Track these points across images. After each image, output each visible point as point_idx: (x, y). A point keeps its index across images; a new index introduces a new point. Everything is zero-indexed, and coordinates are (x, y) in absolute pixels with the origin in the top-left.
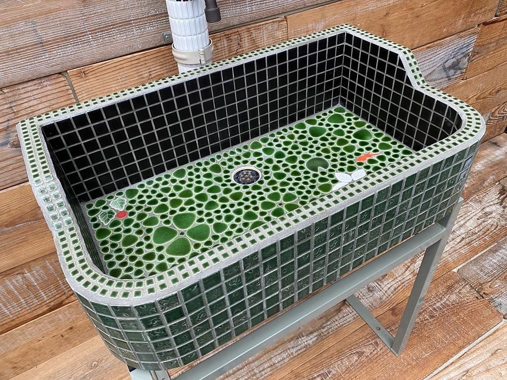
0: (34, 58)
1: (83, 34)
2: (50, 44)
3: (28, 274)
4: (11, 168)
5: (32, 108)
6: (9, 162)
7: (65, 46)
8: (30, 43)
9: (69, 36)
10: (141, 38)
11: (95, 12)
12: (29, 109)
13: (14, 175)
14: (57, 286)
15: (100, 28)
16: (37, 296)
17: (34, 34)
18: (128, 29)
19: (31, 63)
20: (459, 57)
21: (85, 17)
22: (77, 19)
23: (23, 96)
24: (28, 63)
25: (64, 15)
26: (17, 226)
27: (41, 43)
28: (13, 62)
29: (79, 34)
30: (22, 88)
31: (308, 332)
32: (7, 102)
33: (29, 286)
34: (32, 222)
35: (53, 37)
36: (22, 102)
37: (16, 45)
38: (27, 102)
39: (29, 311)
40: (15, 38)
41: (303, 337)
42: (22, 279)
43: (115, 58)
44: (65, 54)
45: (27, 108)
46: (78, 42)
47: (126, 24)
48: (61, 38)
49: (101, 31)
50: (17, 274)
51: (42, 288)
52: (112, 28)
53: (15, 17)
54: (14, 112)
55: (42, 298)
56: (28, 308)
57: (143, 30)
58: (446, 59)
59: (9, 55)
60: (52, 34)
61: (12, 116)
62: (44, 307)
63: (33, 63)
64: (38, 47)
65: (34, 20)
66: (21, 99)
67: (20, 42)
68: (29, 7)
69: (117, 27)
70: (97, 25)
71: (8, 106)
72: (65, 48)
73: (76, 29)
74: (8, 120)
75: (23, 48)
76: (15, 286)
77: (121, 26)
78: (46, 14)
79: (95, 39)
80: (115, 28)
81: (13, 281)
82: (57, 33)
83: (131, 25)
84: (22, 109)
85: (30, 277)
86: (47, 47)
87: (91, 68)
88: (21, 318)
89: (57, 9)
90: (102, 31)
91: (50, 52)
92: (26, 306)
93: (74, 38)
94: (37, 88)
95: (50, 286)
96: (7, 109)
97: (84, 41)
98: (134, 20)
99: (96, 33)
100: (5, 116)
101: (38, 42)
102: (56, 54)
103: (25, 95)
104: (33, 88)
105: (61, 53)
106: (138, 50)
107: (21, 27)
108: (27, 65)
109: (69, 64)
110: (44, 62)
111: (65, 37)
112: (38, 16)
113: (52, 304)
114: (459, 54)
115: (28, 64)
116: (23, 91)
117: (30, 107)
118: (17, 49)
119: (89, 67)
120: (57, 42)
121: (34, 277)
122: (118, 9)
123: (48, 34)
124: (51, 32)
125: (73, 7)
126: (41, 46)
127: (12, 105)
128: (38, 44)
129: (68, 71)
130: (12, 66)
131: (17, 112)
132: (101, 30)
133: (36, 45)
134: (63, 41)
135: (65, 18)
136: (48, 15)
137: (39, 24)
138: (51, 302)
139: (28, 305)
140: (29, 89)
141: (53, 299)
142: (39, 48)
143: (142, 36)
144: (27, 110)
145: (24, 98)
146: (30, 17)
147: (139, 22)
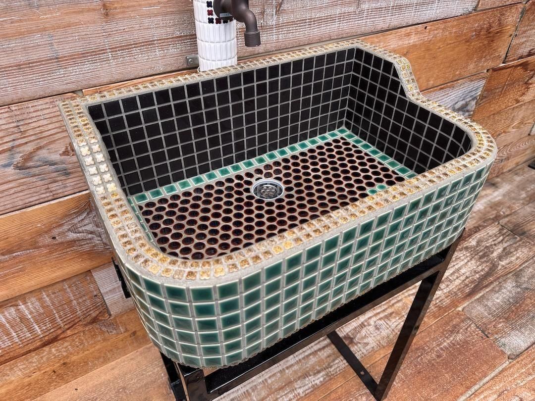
0: (47, 74)
1: (104, 51)
2: (66, 60)
3: (23, 306)
4: (12, 191)
5: (41, 128)
6: (11, 185)
7: (83, 62)
8: (44, 58)
9: (88, 53)
10: (163, 60)
11: (117, 29)
12: (37, 129)
13: (16, 200)
14: (52, 320)
15: (121, 46)
16: (31, 330)
17: (50, 48)
18: (150, 49)
19: (44, 79)
20: (468, 100)
21: (107, 34)
22: (98, 35)
23: (31, 115)
24: (40, 78)
25: (84, 29)
26: (14, 254)
27: (57, 58)
28: (25, 77)
29: (99, 51)
30: (32, 107)
31: (316, 371)
32: (14, 120)
33: (23, 319)
34: (31, 251)
35: (70, 53)
36: (31, 121)
37: (29, 59)
38: (35, 121)
39: (21, 346)
40: (29, 51)
41: (310, 376)
42: (15, 311)
43: (134, 79)
44: (82, 71)
45: (35, 128)
46: (96, 60)
47: (149, 43)
48: (78, 54)
49: (121, 50)
50: (11, 306)
51: (37, 322)
52: (134, 47)
53: (31, 28)
54: (21, 132)
55: (36, 332)
56: (20, 343)
57: (166, 51)
58: (456, 101)
59: (20, 69)
60: (69, 49)
61: (18, 135)
62: (37, 341)
63: (46, 79)
64: (52, 63)
65: (51, 33)
66: (29, 118)
67: (34, 57)
68: (47, 18)
69: (139, 47)
70: (118, 43)
71: (15, 124)
72: (82, 65)
73: (96, 45)
74: (14, 140)
75: (36, 62)
76: (6, 319)
77: (143, 46)
78: (64, 28)
79: (114, 58)
80: (137, 47)
81: (6, 313)
82: (74, 49)
83: (154, 46)
84: (29, 128)
85: (25, 310)
86: (63, 63)
87: (108, 88)
88: (12, 354)
89: (76, 23)
90: (123, 50)
91: (66, 68)
92: (17, 341)
93: (92, 55)
94: (47, 107)
95: (45, 320)
96: (14, 127)
97: (103, 59)
98: (158, 40)
99: (116, 51)
100: (11, 135)
101: (54, 57)
102: (72, 71)
103: (35, 114)
104: (44, 107)
105: (78, 70)
106: (159, 72)
107: (36, 40)
108: (39, 82)
109: (84, 83)
110: (58, 79)
111: (84, 54)
112: (55, 29)
113: (46, 338)
114: (468, 97)
115: (41, 80)
116: (32, 110)
117: (39, 127)
118: (29, 63)
119: (106, 87)
120: (74, 59)
121: (28, 309)
122: (142, 28)
123: (65, 50)
124: (68, 47)
125: (94, 22)
126: (56, 62)
127: (19, 124)
128: (53, 59)
129: (83, 90)
130: (23, 81)
131: (24, 131)
132: (122, 48)
133: (51, 59)
134: (81, 58)
135: (85, 33)
136: (67, 28)
137: (57, 38)
138: (45, 336)
139: (20, 339)
140: (40, 107)
141: (47, 334)
142: (54, 64)
143: (165, 57)
144: (35, 130)
145: (34, 117)
146: (47, 29)
147: (163, 43)
